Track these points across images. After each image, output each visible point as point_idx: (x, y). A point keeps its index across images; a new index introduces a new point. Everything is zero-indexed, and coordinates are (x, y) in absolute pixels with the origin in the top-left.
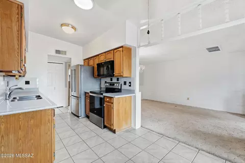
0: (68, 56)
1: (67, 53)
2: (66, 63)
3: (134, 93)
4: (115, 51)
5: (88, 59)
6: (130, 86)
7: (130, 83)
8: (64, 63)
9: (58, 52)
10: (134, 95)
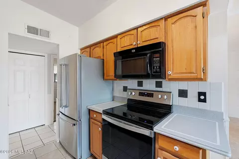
0: (53, 39)
1: (51, 35)
2: (49, 55)
5: (90, 47)
8: (46, 55)
9: (32, 30)
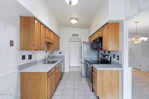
1: (78, 35)
3: (122, 68)
4: (103, 28)
6: (118, 59)
7: (118, 56)
9: (74, 35)
10: (122, 69)
